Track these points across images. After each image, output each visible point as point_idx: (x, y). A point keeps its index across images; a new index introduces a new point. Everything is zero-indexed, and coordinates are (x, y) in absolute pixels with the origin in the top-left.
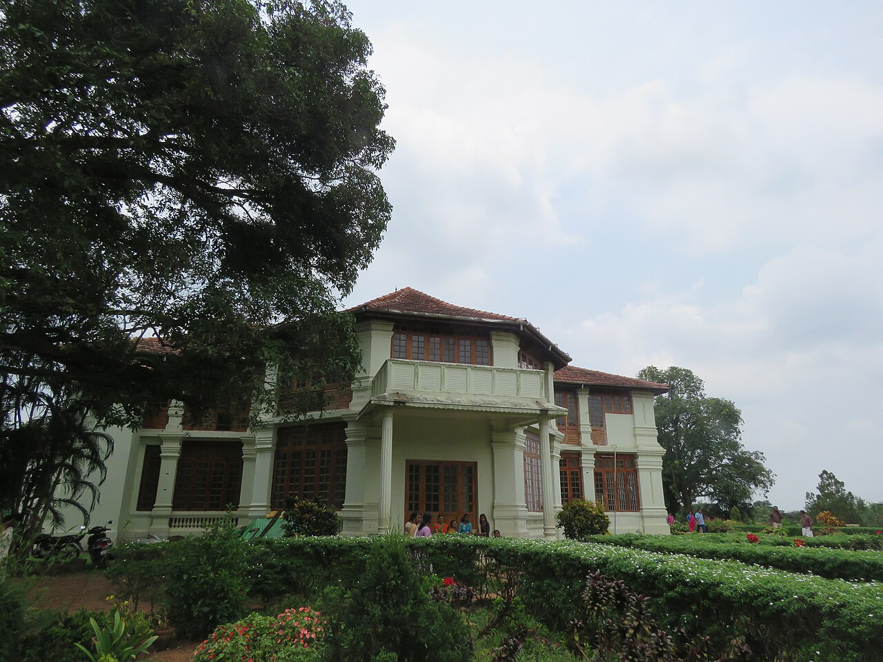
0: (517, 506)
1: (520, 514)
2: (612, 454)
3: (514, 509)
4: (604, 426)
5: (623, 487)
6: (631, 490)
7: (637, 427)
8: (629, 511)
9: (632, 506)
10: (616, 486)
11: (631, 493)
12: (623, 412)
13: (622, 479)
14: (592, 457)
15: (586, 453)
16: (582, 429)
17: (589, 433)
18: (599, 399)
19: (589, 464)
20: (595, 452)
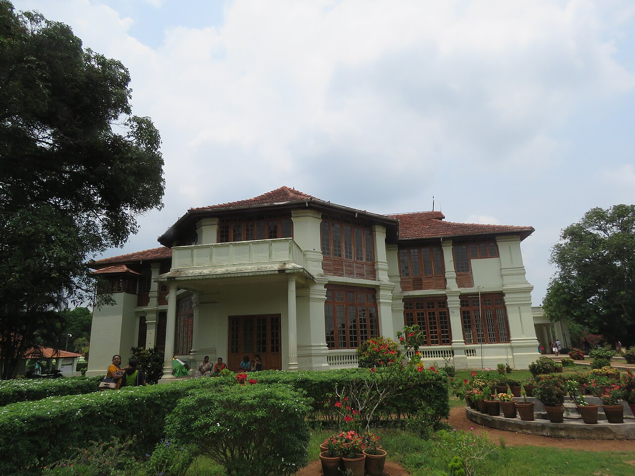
0: (311, 346)
1: (313, 352)
2: (477, 294)
3: (309, 348)
4: (470, 271)
5: (492, 322)
6: (499, 324)
7: (503, 268)
8: (498, 342)
9: (502, 338)
10: (484, 322)
11: (500, 327)
12: (489, 257)
13: (491, 315)
14: (457, 299)
15: (451, 295)
16: (447, 276)
17: (454, 278)
18: (464, 248)
19: (455, 304)
20: (459, 294)
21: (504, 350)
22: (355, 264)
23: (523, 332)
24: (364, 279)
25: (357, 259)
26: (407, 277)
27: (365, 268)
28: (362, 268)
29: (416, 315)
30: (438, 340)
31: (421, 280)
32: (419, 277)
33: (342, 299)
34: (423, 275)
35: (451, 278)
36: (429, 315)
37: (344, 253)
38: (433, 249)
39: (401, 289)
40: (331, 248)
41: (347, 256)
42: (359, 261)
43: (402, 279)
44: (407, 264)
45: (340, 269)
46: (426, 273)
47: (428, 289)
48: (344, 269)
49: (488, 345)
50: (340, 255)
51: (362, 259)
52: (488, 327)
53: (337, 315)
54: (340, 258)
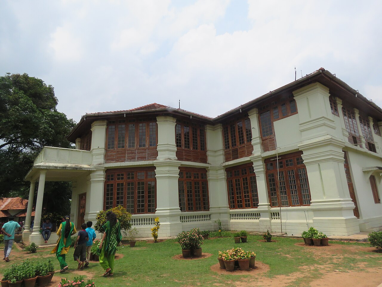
4: (273, 133)
5: (295, 183)
6: (302, 185)
7: (300, 123)
8: (301, 204)
9: (305, 200)
10: (287, 183)
11: (303, 188)
12: (289, 115)
13: (294, 176)
14: (261, 163)
15: (255, 161)
16: (253, 142)
17: (258, 144)
18: (268, 112)
19: (259, 169)
20: (261, 158)
21: (303, 213)
22: (137, 151)
23: (324, 193)
24: (146, 160)
25: (140, 147)
26: (228, 150)
27: (147, 152)
28: (144, 152)
29: (235, 181)
30: (250, 203)
31: (237, 150)
32: (236, 147)
33: (122, 178)
34: (238, 146)
35: (256, 144)
36: (244, 181)
37: (127, 145)
38: (245, 120)
39: (225, 161)
40: (116, 143)
41: (130, 146)
42: (142, 148)
43: (225, 152)
44: (228, 139)
45: (122, 156)
46: (240, 144)
47: (242, 158)
48: (126, 156)
49: (291, 208)
50: (123, 147)
51: (144, 145)
52: (292, 189)
53: (116, 190)
54: (124, 149)
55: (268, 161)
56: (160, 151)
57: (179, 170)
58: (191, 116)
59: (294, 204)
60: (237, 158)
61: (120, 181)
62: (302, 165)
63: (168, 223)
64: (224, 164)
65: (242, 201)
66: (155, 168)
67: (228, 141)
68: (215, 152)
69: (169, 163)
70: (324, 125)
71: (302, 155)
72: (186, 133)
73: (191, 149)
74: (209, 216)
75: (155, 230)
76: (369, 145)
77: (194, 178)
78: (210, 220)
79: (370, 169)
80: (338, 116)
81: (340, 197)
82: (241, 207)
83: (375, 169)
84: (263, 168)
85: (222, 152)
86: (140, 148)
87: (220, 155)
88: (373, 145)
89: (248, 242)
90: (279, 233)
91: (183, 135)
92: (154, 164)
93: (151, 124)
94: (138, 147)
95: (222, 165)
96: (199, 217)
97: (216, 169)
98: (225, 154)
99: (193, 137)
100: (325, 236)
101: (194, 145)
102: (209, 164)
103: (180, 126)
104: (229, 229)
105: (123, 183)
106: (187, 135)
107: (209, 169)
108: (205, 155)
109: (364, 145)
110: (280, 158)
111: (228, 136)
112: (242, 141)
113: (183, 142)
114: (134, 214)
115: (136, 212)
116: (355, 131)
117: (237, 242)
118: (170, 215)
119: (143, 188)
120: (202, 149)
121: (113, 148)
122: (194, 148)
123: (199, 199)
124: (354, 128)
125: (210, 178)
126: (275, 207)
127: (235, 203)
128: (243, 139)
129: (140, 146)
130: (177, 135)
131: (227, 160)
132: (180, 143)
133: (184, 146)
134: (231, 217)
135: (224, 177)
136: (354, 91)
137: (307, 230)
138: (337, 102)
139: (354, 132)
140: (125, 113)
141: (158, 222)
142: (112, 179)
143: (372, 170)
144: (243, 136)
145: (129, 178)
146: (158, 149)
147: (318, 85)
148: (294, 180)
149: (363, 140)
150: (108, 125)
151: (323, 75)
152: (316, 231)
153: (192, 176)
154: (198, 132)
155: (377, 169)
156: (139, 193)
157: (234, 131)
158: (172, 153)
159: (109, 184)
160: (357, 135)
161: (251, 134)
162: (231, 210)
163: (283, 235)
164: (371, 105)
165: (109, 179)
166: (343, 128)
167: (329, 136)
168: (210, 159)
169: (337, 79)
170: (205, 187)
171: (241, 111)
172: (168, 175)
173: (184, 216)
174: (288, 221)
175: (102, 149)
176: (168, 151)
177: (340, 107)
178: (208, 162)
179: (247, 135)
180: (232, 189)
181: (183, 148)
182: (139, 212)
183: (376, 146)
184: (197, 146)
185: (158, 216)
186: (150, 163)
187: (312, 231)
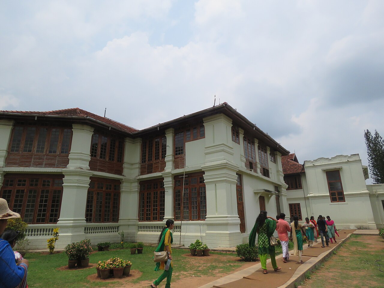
4: (184, 153)
5: (196, 200)
6: (202, 201)
7: (206, 147)
8: (199, 219)
9: (202, 215)
10: (190, 200)
11: (202, 204)
12: (199, 138)
13: (196, 193)
14: (170, 179)
15: (165, 177)
16: (166, 159)
17: (170, 161)
18: (182, 133)
19: (168, 184)
20: (171, 175)
21: (198, 227)
22: (45, 157)
23: (217, 211)
24: (54, 167)
26: (144, 164)
27: (57, 159)
28: (54, 159)
29: (146, 195)
30: (158, 216)
31: (152, 165)
32: (151, 162)
33: (24, 185)
34: (154, 161)
35: (169, 161)
36: (154, 195)
37: (35, 149)
38: (163, 137)
39: (140, 174)
40: (22, 146)
41: (38, 151)
42: (51, 154)
43: (141, 166)
44: (145, 153)
45: (26, 161)
46: (156, 159)
47: (156, 172)
48: (32, 161)
49: (190, 222)
50: (30, 151)
51: (55, 152)
52: (193, 205)
53: (15, 197)
54: (30, 153)
55: (177, 178)
56: (71, 159)
57: (90, 180)
58: (110, 128)
59: (194, 219)
60: (151, 172)
61: (21, 188)
62: (203, 183)
63: (70, 234)
64: (138, 178)
65: (151, 214)
66: (63, 176)
67: (145, 156)
68: (132, 164)
69: (79, 173)
70: (223, 151)
71: (203, 175)
72: (103, 144)
73: (107, 160)
74: (117, 227)
75: (51, 241)
76: (263, 170)
77: (106, 189)
78: (117, 232)
79: (259, 191)
80: (239, 144)
81: (228, 214)
82: (148, 219)
83: (262, 191)
84: (172, 184)
85: (138, 166)
86: (50, 154)
87: (136, 168)
88: (268, 171)
89: (143, 253)
90: (178, 245)
91: (99, 145)
92: (63, 172)
93: (66, 130)
94: (48, 152)
95: (136, 178)
96: (106, 228)
97: (130, 182)
98: (141, 168)
99: (111, 148)
100: (207, 247)
101: (110, 156)
102: (124, 176)
103: (97, 135)
104: (135, 241)
105: (24, 190)
106: (104, 146)
107: (123, 181)
108: (121, 167)
109: (259, 170)
110: (187, 176)
111: (145, 151)
112: (157, 158)
113: (99, 152)
114: (32, 224)
115: (35, 221)
116: (253, 157)
117: (133, 253)
118: (72, 226)
119: (47, 197)
120: (118, 161)
121: (17, 151)
122: (110, 159)
123: (109, 211)
124: (252, 155)
125: (123, 190)
126: (178, 221)
127: (144, 215)
128: (158, 155)
129: (50, 152)
130: (94, 144)
131: (142, 173)
132: (96, 153)
133: (99, 157)
134: (139, 230)
135: (137, 190)
136: (253, 125)
137: (194, 242)
138: (240, 131)
139: (251, 158)
140: (36, 116)
141: (57, 233)
142: (11, 185)
143: (260, 192)
144: (158, 153)
145: (32, 185)
146: (70, 157)
147: (222, 116)
148: (196, 197)
149: (259, 166)
150: (14, 125)
151: (225, 108)
152: (201, 243)
153: (104, 187)
154: (117, 144)
155: (264, 191)
156: (42, 201)
157: (152, 146)
158: (85, 162)
159: (7, 190)
160: (254, 161)
161: (165, 151)
162: (140, 223)
163: (181, 246)
164: (267, 137)
165: (7, 185)
166: (241, 154)
167: (225, 161)
168: (125, 171)
169: (238, 113)
170: (117, 198)
171: (158, 129)
172: (76, 185)
173: (89, 227)
174: (187, 234)
175: (3, 151)
176: (80, 160)
177: (241, 137)
178: (123, 174)
179: (163, 152)
180: (143, 202)
181: (98, 158)
182: (38, 222)
183: (270, 171)
184: (113, 157)
185: (59, 227)
186: (58, 171)
187: (198, 243)
